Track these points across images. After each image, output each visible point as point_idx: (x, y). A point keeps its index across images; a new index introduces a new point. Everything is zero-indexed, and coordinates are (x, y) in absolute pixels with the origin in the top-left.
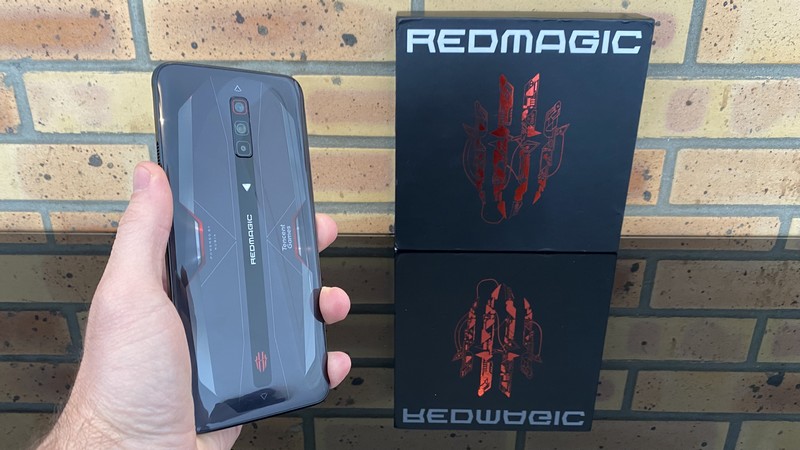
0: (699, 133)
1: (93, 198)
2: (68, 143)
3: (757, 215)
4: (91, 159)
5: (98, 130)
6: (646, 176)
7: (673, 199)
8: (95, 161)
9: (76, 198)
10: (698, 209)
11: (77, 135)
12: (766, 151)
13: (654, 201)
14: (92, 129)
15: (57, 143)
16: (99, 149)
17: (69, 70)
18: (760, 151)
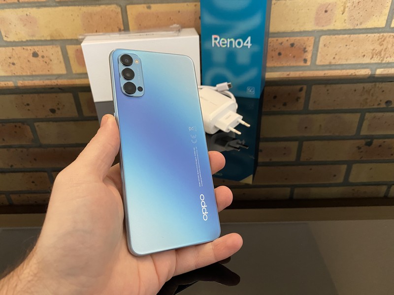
0: (331, 27)
1: (37, 73)
2: (21, 46)
3: (359, 68)
4: (33, 54)
5: (34, 39)
6: (305, 51)
7: (318, 62)
8: (35, 55)
9: (29, 74)
10: (330, 66)
11: (25, 42)
12: (365, 35)
13: (309, 63)
14: (31, 39)
15: (15, 46)
16: (36, 49)
17: (15, 8)
18: (361, 35)
